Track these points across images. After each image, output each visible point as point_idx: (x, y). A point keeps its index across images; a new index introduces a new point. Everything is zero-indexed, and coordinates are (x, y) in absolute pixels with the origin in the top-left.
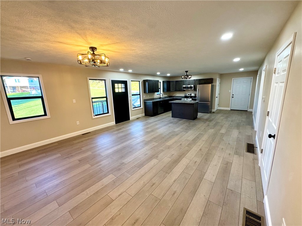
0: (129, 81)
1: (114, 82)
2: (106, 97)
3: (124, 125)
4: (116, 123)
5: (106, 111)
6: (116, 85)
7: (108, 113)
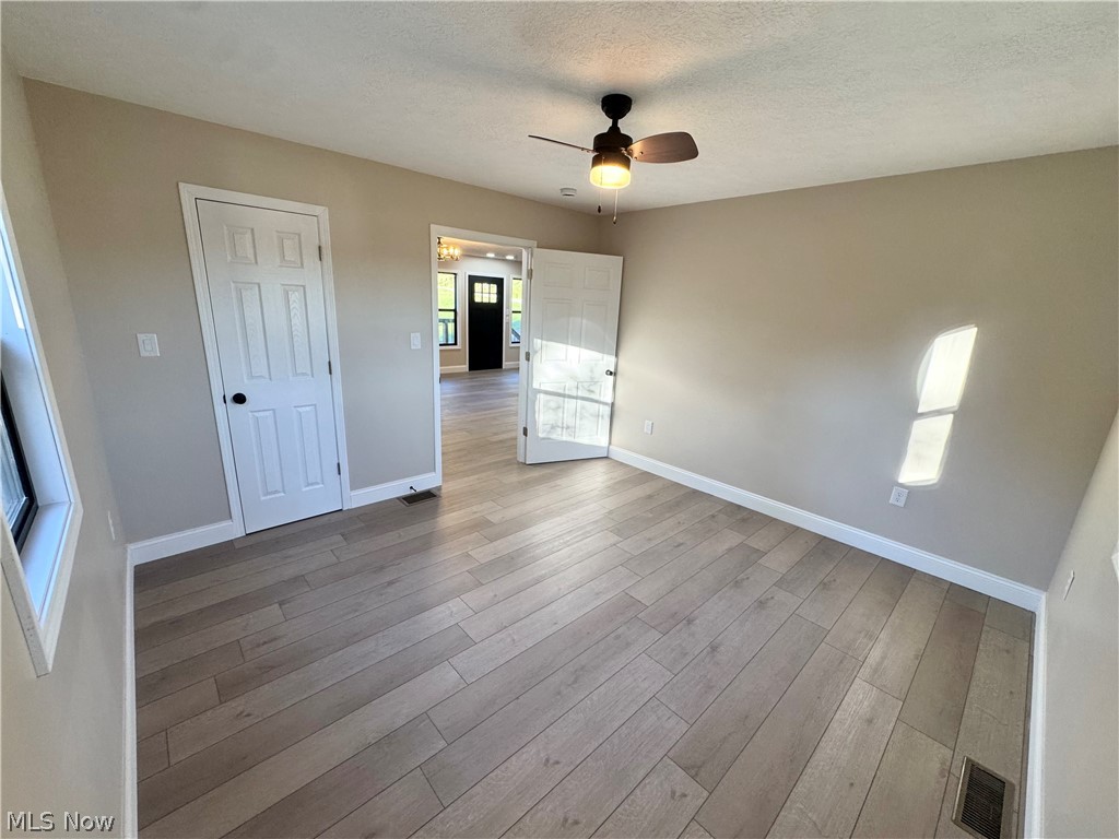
0: (508, 280)
1: (473, 280)
2: (455, 311)
3: (487, 376)
4: (472, 367)
5: (451, 341)
6: (477, 286)
7: (456, 344)
